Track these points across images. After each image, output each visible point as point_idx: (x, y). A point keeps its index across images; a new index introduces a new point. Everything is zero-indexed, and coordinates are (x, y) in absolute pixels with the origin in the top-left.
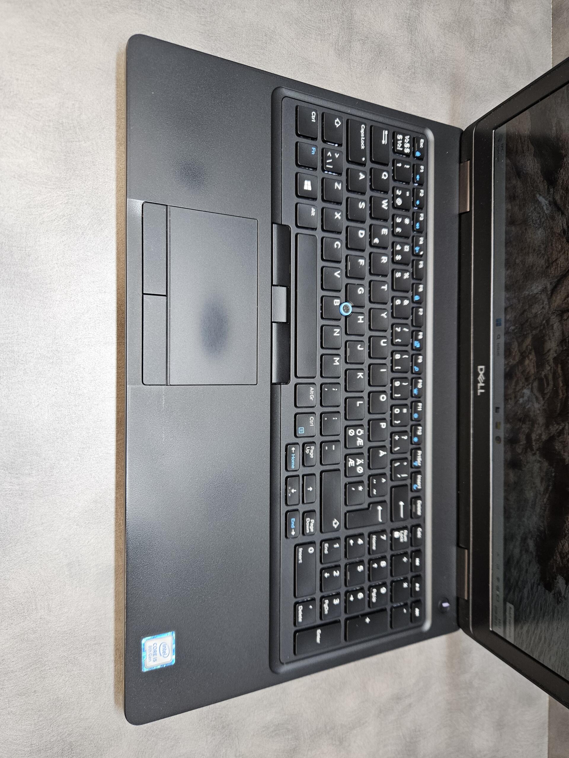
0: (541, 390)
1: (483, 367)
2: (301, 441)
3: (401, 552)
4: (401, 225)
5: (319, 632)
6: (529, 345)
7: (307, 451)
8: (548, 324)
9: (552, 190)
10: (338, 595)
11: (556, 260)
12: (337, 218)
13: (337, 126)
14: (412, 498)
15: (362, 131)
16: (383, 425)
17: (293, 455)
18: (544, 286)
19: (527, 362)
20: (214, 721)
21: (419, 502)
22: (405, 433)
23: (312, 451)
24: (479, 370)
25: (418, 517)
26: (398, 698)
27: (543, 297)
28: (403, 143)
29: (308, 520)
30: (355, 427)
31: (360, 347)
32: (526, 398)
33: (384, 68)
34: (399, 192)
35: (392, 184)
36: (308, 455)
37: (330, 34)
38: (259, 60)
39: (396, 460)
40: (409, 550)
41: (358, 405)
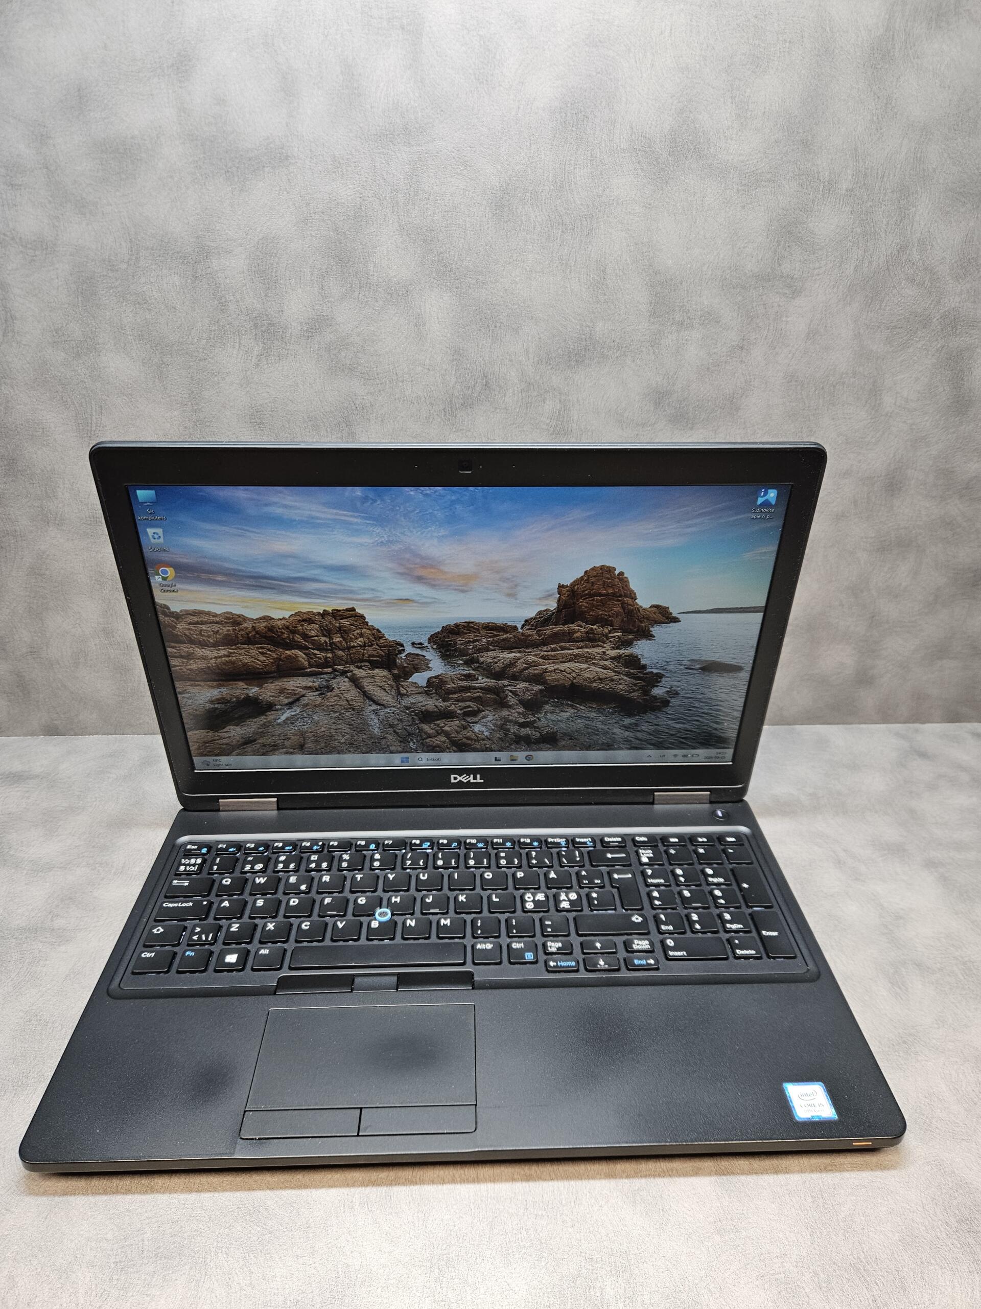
0: (474, 713)
1: (452, 776)
2: (542, 957)
3: (665, 856)
4: (286, 863)
5: (764, 933)
6: (430, 727)
7: (554, 950)
8: (410, 708)
9: (277, 707)
10: (720, 916)
11: (347, 701)
12: (273, 926)
13: (162, 930)
14: (603, 846)
15: (170, 905)
16: (520, 874)
17: (559, 964)
18: (372, 713)
19: (447, 728)
20: (899, 1053)
21: (607, 839)
22: (528, 855)
23: (553, 944)
24: (456, 781)
25: (624, 841)
26: (839, 863)
27: (383, 713)
28: (189, 865)
29: (635, 947)
30: (523, 901)
31: (429, 899)
32: (484, 729)
33: (90, 894)
34: (248, 867)
35: (237, 874)
36: (558, 949)
37: (40, 951)
38: (60, 1027)
39: (560, 861)
40: (662, 849)
41: (498, 900)
